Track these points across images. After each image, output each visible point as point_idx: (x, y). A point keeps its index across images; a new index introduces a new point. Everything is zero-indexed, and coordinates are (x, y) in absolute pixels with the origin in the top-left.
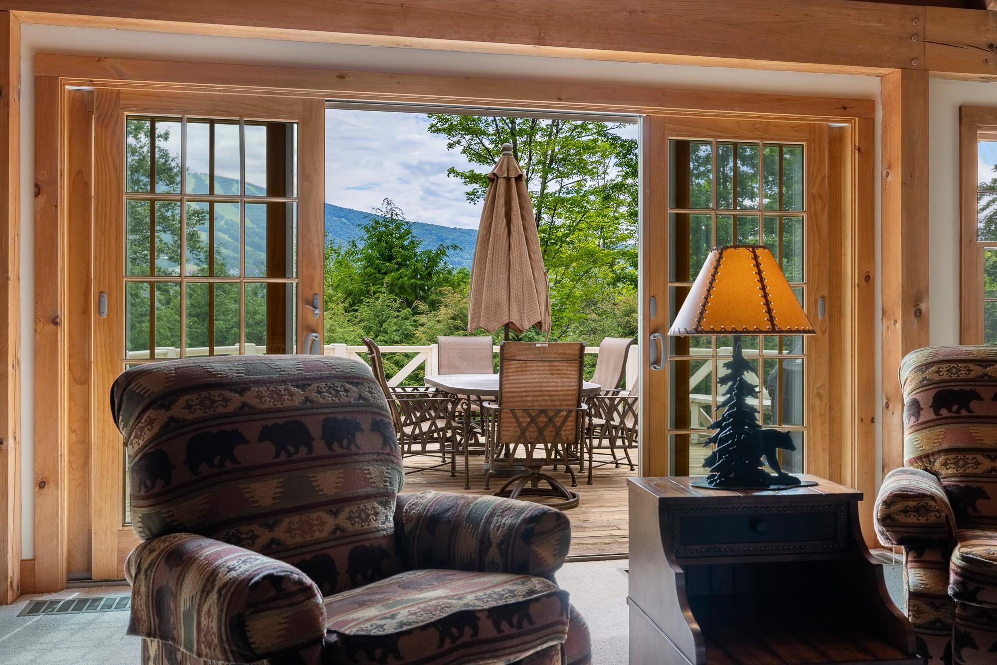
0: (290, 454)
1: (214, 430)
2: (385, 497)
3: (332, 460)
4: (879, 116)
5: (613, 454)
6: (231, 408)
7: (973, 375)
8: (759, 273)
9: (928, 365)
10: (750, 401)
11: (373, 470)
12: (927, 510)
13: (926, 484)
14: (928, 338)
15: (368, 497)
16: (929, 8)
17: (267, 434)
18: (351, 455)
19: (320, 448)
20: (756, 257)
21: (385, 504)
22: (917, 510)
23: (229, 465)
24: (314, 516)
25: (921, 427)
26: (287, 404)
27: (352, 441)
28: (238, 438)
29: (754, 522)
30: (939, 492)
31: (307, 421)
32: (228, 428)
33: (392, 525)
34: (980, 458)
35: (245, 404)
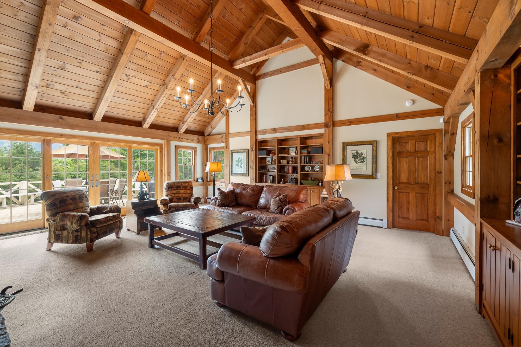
0: (74, 202)
1: (63, 199)
2: (88, 206)
3: (81, 202)
4: (163, 146)
5: (113, 202)
6: (65, 196)
7: (173, 185)
8: (145, 174)
9: (168, 184)
10: (143, 190)
11: (86, 203)
12: (166, 201)
13: (167, 198)
14: (170, 179)
15: (86, 207)
16: (170, 132)
17: (70, 199)
18: (83, 201)
19: (78, 200)
20: (144, 172)
21: (89, 208)
22: (165, 201)
23: (66, 204)
24: (79, 209)
25: (166, 191)
26: (73, 195)
27: (83, 199)
28: (67, 200)
29: (144, 204)
30: (168, 199)
31: (76, 197)
32: (65, 199)
33: (89, 210)
34: (173, 194)
35: (67, 195)
